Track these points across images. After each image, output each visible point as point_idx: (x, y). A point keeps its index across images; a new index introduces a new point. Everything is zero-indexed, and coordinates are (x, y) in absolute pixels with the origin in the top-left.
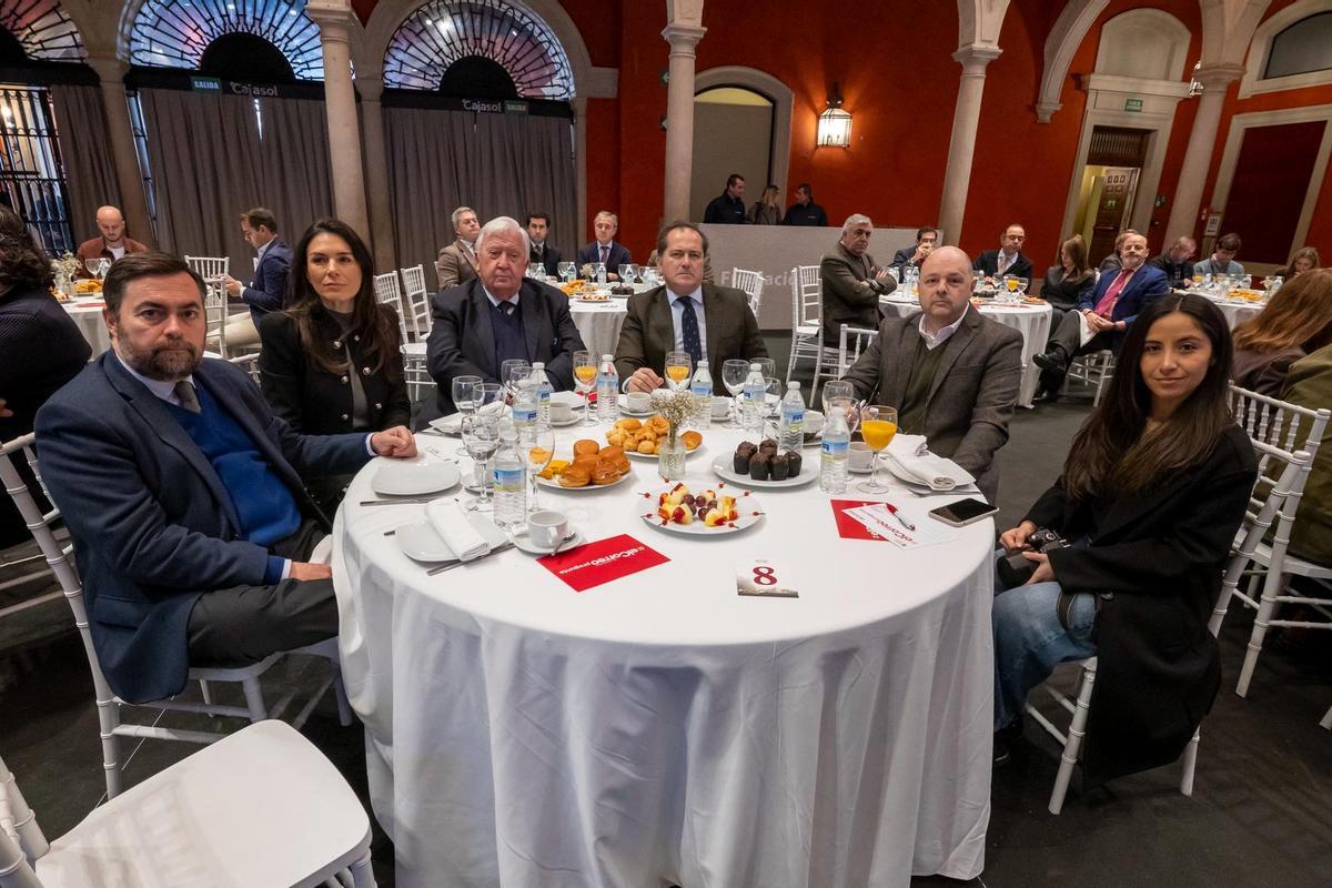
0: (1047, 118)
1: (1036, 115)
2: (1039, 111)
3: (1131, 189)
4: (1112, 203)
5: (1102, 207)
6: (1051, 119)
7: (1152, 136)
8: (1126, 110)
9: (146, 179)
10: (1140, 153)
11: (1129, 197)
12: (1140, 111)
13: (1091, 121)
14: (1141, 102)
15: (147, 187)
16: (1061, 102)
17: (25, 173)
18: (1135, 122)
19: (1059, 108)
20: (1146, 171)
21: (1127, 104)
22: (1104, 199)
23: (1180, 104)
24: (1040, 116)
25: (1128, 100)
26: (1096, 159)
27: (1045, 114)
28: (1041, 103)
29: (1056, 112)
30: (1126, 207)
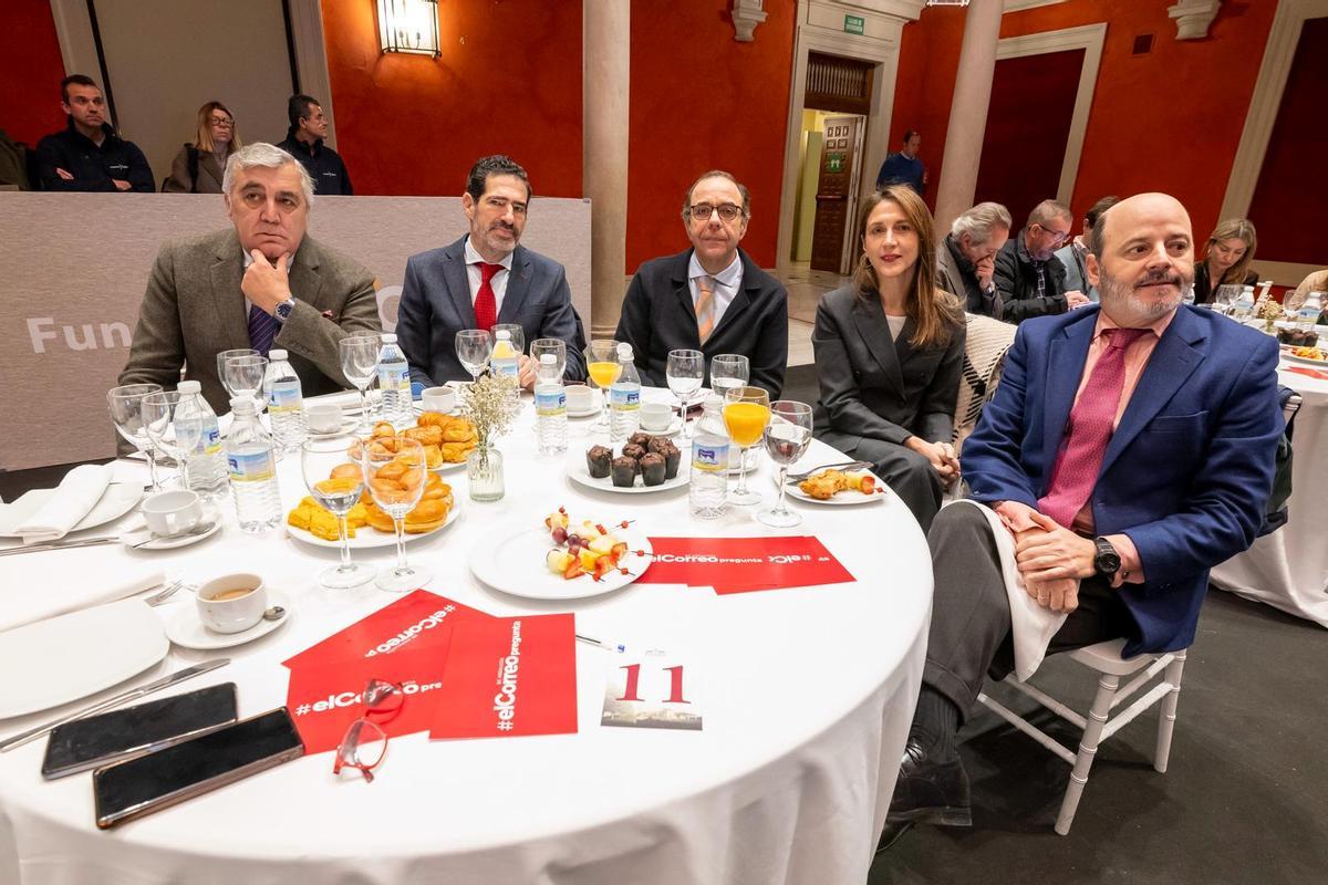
0: (748, 34)
1: (733, 26)
2: (736, 22)
3: (857, 144)
4: (836, 163)
5: (823, 169)
6: (754, 34)
7: (876, 70)
8: (847, 31)
10: (863, 95)
11: (855, 155)
12: (861, 34)
13: (806, 43)
14: (863, 20)
16: (763, 10)
18: (856, 50)
19: (763, 19)
20: (873, 119)
21: (846, 22)
22: (825, 159)
23: (906, 28)
24: (739, 29)
25: (847, 17)
26: (816, 101)
27: (745, 26)
28: (738, 7)
29: (760, 25)
30: (854, 170)
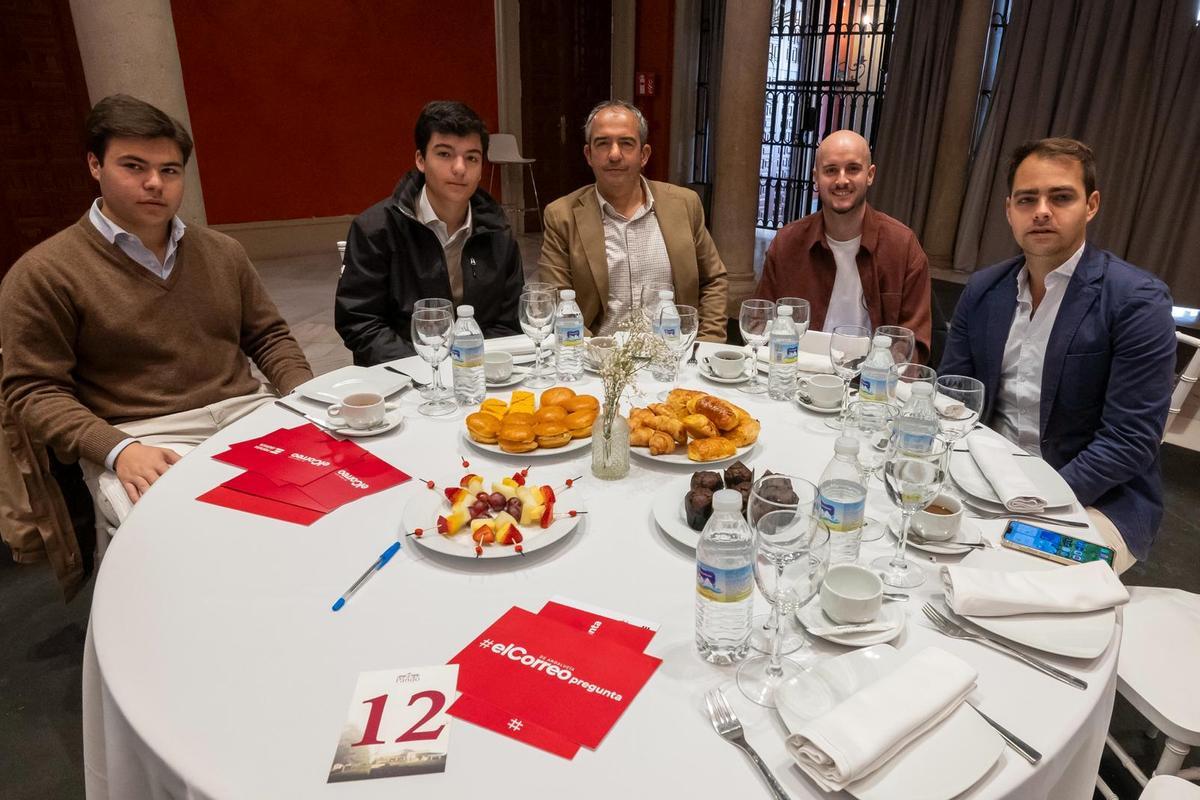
9: (985, 92)
15: (982, 104)
17: (778, 83)
